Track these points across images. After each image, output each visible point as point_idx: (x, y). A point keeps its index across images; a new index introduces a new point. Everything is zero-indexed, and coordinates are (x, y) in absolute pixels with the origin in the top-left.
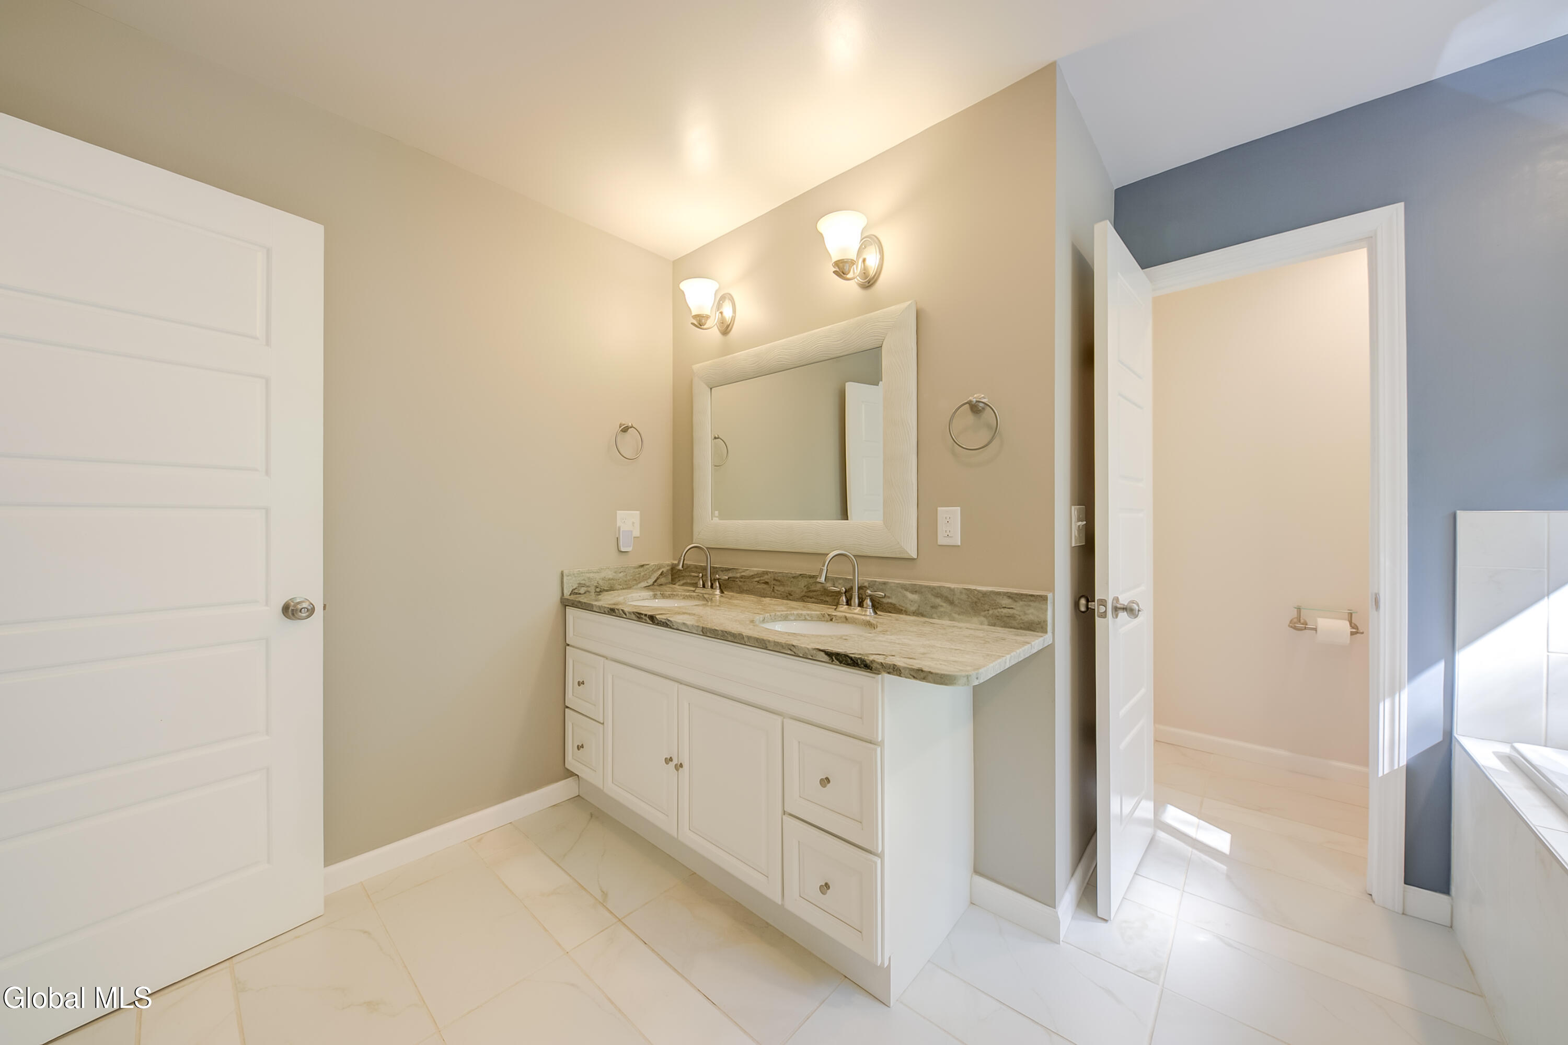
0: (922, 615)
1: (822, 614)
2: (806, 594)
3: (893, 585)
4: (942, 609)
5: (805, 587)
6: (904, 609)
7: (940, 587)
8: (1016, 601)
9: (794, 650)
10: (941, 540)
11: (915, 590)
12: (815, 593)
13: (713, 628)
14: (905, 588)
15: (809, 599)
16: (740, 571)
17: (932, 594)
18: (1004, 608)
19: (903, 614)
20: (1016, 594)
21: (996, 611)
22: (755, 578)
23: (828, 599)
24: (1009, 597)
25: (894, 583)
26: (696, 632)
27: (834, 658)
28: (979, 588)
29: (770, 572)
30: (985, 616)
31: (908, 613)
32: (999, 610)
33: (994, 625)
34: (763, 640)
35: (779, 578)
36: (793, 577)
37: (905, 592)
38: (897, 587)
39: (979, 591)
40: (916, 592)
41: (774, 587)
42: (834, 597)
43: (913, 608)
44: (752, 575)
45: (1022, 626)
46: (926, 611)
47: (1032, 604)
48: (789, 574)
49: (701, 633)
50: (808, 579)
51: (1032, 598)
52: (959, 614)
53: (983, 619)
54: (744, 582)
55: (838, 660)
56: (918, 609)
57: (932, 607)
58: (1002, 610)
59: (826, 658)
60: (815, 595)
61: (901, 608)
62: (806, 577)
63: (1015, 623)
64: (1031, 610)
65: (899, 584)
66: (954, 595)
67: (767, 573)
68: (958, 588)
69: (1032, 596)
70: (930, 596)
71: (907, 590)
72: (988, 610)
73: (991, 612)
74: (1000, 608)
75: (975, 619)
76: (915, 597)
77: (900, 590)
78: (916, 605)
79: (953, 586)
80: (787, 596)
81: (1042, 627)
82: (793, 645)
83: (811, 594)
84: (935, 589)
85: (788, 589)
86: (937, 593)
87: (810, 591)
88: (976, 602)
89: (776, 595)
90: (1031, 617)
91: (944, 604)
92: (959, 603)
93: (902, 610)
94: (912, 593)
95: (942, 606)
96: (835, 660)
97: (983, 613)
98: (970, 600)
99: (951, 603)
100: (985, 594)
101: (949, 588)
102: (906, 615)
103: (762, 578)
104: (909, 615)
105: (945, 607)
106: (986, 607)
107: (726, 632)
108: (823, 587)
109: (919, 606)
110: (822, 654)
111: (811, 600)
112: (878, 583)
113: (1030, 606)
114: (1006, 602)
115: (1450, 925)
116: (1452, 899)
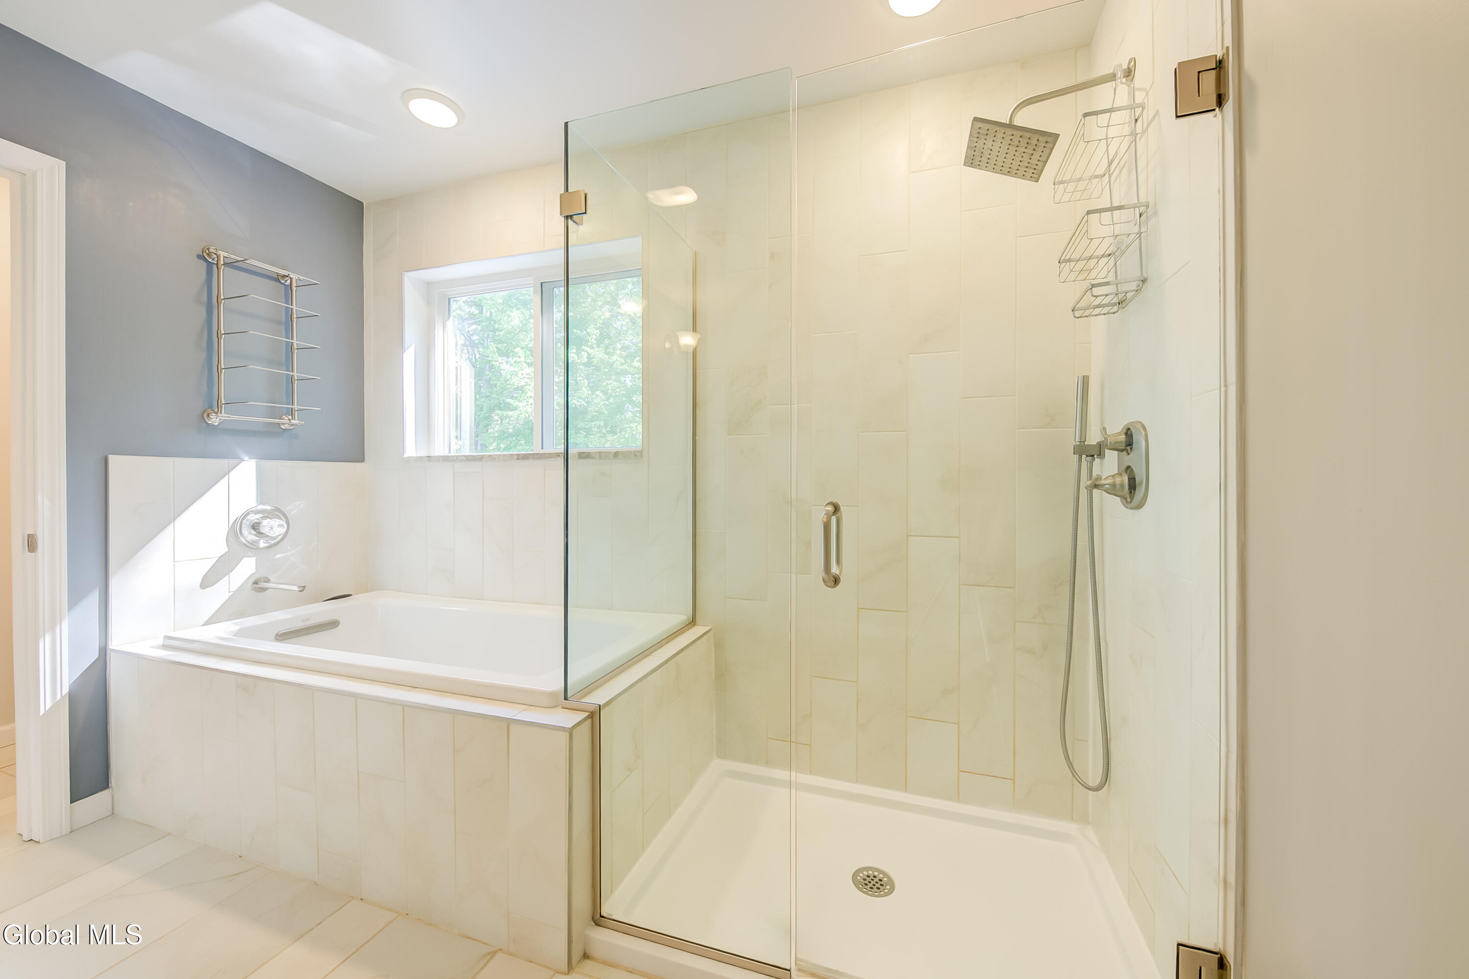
115: (112, 814)
116: (112, 790)
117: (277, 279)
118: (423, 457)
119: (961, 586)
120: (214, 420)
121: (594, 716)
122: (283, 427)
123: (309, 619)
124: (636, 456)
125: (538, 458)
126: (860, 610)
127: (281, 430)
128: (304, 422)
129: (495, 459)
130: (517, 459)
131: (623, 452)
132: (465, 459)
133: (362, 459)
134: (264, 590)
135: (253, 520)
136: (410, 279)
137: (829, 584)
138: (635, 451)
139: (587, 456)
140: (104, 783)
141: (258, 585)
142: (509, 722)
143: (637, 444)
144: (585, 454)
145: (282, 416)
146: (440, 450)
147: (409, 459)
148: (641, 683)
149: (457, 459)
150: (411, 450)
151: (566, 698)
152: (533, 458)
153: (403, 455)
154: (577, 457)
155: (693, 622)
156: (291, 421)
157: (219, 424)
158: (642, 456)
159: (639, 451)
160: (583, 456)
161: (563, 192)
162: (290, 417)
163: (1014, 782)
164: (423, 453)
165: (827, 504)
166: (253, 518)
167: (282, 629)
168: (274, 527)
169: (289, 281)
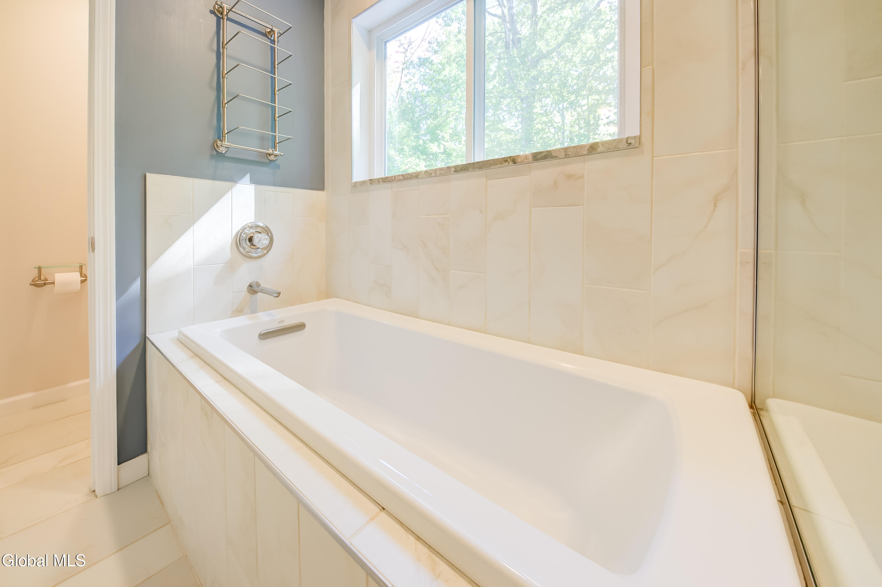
115: (148, 475)
116: (148, 455)
118: (366, 180)
122: (269, 158)
123: (284, 321)
124: (629, 144)
125: (479, 168)
127: (268, 161)
128: (283, 154)
130: (454, 171)
131: (605, 143)
132: (402, 178)
133: (322, 188)
134: (256, 292)
135: (249, 234)
139: (546, 155)
140: (143, 449)
141: (252, 288)
144: (543, 154)
145: (269, 149)
147: (356, 183)
149: (395, 179)
150: (358, 176)
152: (473, 168)
153: (352, 181)
156: (274, 152)
158: (640, 143)
159: (634, 138)
160: (539, 156)
162: (274, 150)
166: (249, 232)
167: (264, 329)
168: (261, 241)
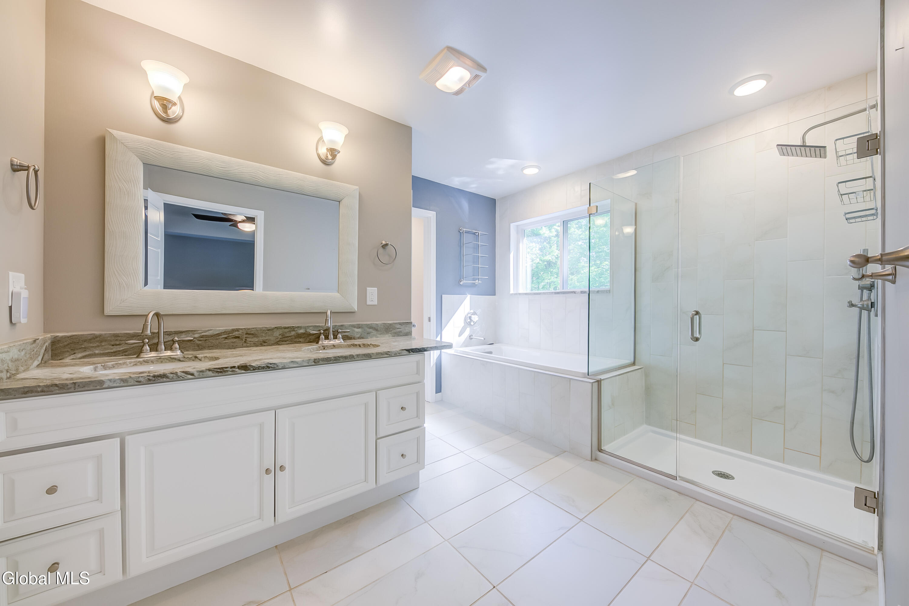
0: (363, 338)
1: (319, 346)
2: (281, 340)
3: (347, 326)
4: (373, 334)
5: (280, 335)
6: (353, 337)
7: (371, 324)
8: (402, 325)
9: (389, 354)
10: (369, 303)
11: (359, 326)
12: (289, 338)
13: (326, 357)
14: (354, 326)
15: (283, 342)
16: (200, 332)
17: (368, 328)
18: (398, 329)
19: (352, 339)
20: (402, 323)
21: (395, 331)
22: (221, 335)
23: (300, 340)
24: (400, 324)
25: (348, 325)
26: (307, 364)
27: (410, 351)
28: (388, 322)
29: (241, 329)
30: (391, 333)
31: (355, 339)
32: (396, 330)
33: (394, 336)
34: (369, 354)
35: (252, 332)
36: (268, 330)
37: (354, 328)
38: (349, 326)
39: (388, 323)
40: (360, 327)
41: (246, 340)
42: (305, 338)
43: (358, 336)
44: (218, 334)
45: (404, 334)
46: (365, 336)
47: (407, 325)
48: (264, 328)
49: (313, 363)
50: (283, 330)
51: (407, 324)
52: (380, 335)
53: (390, 335)
54: (206, 340)
55: (412, 352)
56: (361, 336)
57: (368, 333)
58: (397, 330)
59: (406, 352)
60: (289, 339)
61: (351, 337)
62: (281, 329)
63: (401, 334)
64: (407, 328)
65: (350, 325)
66: (378, 326)
67: (238, 330)
68: (379, 323)
69: (407, 322)
70: (366, 329)
71: (355, 327)
72: (392, 331)
73: (393, 331)
74: (396, 329)
75: (387, 335)
76: (359, 330)
77: (351, 328)
78: (359, 334)
79: (377, 323)
80: (261, 344)
81: (410, 334)
82: (389, 352)
83: (286, 339)
84: (369, 325)
85: (261, 339)
86: (370, 327)
87: (284, 337)
88: (387, 328)
89: (248, 345)
90: (407, 331)
91: (373, 331)
92: (380, 330)
93: (352, 338)
94: (358, 329)
95: (372, 332)
96: (411, 352)
97: (390, 332)
98: (385, 328)
99: (377, 330)
100: (391, 324)
101: (376, 324)
102: (354, 339)
103: (231, 335)
104: (356, 339)
105: (374, 332)
106: (391, 330)
107: (338, 357)
108: (297, 333)
109: (361, 334)
110: (405, 351)
111: (285, 343)
112: (337, 326)
113: (406, 326)
114: (398, 326)
115: (442, 400)
117: (474, 234)
118: (517, 293)
119: (787, 356)
120: (461, 283)
121: (599, 382)
122: (476, 284)
124: (607, 292)
125: (563, 294)
126: (724, 364)
128: (481, 282)
129: (546, 294)
131: (601, 291)
132: (534, 294)
133: (495, 295)
134: (472, 338)
136: (512, 225)
137: (694, 340)
138: (607, 290)
140: (440, 392)
141: (470, 337)
142: (571, 379)
143: (608, 288)
145: (476, 281)
146: (521, 291)
147: (512, 294)
148: (613, 378)
149: (530, 294)
150: (512, 292)
151: (588, 375)
152: (561, 294)
153: (510, 293)
154: (580, 293)
155: (634, 364)
156: (478, 282)
157: (463, 284)
158: (610, 292)
159: (608, 290)
161: (589, 206)
163: (820, 458)
164: (515, 292)
165: (694, 311)
166: (469, 315)
168: (475, 318)
169: (478, 234)
